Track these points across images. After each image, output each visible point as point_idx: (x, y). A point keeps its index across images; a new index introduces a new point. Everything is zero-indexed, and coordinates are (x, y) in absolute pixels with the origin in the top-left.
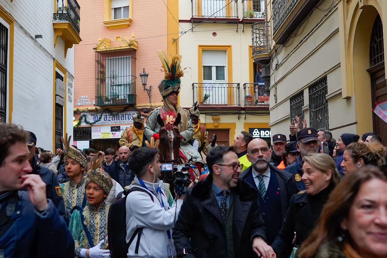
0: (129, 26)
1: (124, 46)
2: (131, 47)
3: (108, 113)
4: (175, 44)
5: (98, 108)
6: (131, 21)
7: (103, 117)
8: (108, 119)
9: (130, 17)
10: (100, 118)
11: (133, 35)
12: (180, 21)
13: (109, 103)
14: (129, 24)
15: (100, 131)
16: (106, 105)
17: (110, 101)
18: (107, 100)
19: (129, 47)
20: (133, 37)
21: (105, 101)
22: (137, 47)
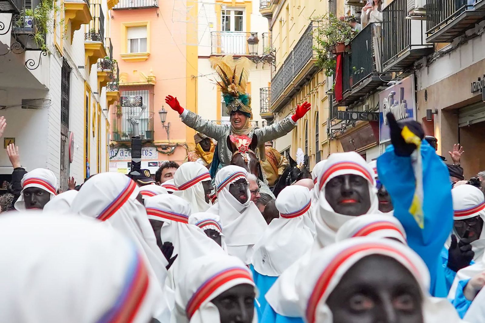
0: (147, 60)
1: (143, 81)
2: (150, 83)
3: (125, 148)
4: (194, 81)
5: (115, 143)
6: (149, 55)
7: (119, 152)
8: (124, 154)
9: (148, 51)
10: (116, 154)
11: (151, 70)
12: (199, 57)
13: (127, 138)
14: (147, 58)
15: (116, 167)
16: (124, 141)
17: (127, 136)
18: (125, 135)
19: (147, 83)
20: (152, 72)
21: (123, 136)
22: (156, 83)
